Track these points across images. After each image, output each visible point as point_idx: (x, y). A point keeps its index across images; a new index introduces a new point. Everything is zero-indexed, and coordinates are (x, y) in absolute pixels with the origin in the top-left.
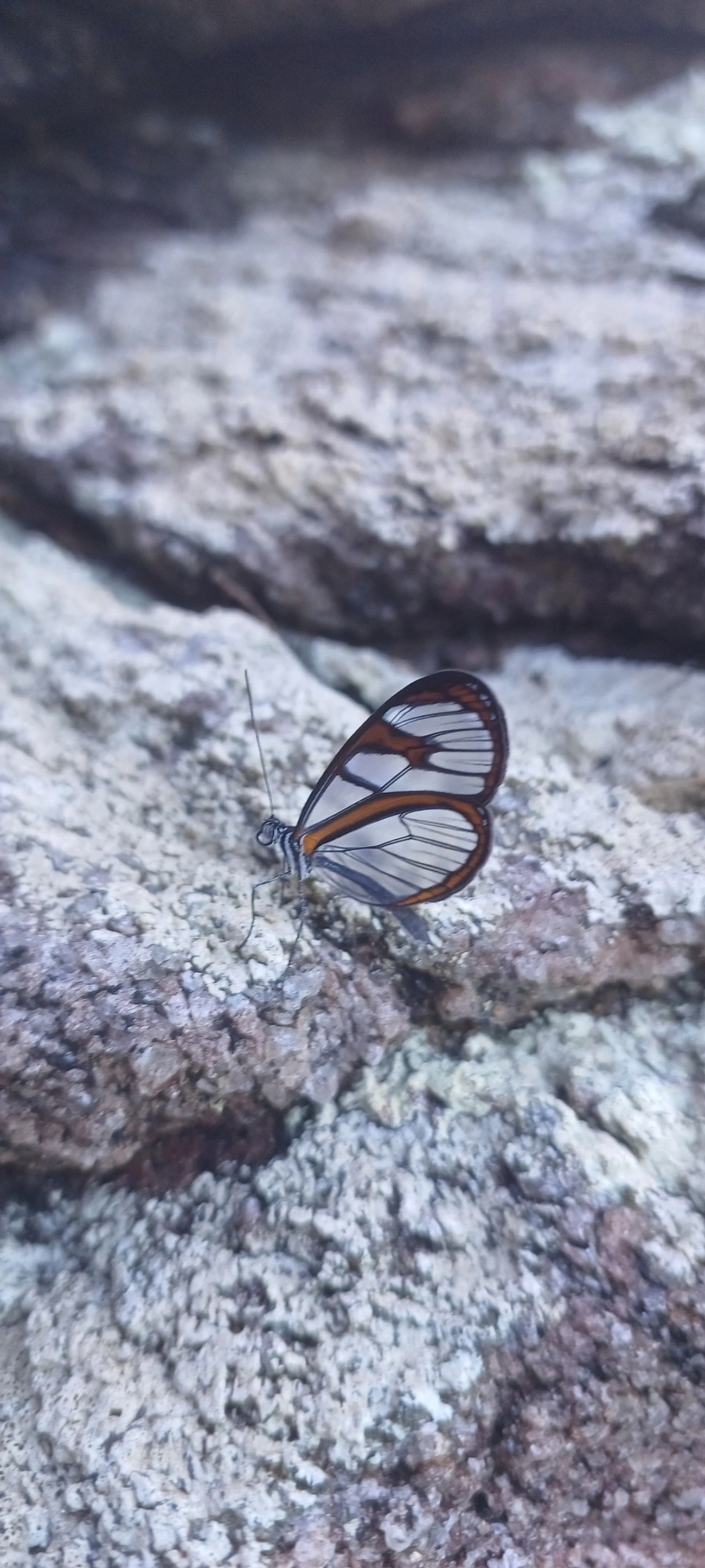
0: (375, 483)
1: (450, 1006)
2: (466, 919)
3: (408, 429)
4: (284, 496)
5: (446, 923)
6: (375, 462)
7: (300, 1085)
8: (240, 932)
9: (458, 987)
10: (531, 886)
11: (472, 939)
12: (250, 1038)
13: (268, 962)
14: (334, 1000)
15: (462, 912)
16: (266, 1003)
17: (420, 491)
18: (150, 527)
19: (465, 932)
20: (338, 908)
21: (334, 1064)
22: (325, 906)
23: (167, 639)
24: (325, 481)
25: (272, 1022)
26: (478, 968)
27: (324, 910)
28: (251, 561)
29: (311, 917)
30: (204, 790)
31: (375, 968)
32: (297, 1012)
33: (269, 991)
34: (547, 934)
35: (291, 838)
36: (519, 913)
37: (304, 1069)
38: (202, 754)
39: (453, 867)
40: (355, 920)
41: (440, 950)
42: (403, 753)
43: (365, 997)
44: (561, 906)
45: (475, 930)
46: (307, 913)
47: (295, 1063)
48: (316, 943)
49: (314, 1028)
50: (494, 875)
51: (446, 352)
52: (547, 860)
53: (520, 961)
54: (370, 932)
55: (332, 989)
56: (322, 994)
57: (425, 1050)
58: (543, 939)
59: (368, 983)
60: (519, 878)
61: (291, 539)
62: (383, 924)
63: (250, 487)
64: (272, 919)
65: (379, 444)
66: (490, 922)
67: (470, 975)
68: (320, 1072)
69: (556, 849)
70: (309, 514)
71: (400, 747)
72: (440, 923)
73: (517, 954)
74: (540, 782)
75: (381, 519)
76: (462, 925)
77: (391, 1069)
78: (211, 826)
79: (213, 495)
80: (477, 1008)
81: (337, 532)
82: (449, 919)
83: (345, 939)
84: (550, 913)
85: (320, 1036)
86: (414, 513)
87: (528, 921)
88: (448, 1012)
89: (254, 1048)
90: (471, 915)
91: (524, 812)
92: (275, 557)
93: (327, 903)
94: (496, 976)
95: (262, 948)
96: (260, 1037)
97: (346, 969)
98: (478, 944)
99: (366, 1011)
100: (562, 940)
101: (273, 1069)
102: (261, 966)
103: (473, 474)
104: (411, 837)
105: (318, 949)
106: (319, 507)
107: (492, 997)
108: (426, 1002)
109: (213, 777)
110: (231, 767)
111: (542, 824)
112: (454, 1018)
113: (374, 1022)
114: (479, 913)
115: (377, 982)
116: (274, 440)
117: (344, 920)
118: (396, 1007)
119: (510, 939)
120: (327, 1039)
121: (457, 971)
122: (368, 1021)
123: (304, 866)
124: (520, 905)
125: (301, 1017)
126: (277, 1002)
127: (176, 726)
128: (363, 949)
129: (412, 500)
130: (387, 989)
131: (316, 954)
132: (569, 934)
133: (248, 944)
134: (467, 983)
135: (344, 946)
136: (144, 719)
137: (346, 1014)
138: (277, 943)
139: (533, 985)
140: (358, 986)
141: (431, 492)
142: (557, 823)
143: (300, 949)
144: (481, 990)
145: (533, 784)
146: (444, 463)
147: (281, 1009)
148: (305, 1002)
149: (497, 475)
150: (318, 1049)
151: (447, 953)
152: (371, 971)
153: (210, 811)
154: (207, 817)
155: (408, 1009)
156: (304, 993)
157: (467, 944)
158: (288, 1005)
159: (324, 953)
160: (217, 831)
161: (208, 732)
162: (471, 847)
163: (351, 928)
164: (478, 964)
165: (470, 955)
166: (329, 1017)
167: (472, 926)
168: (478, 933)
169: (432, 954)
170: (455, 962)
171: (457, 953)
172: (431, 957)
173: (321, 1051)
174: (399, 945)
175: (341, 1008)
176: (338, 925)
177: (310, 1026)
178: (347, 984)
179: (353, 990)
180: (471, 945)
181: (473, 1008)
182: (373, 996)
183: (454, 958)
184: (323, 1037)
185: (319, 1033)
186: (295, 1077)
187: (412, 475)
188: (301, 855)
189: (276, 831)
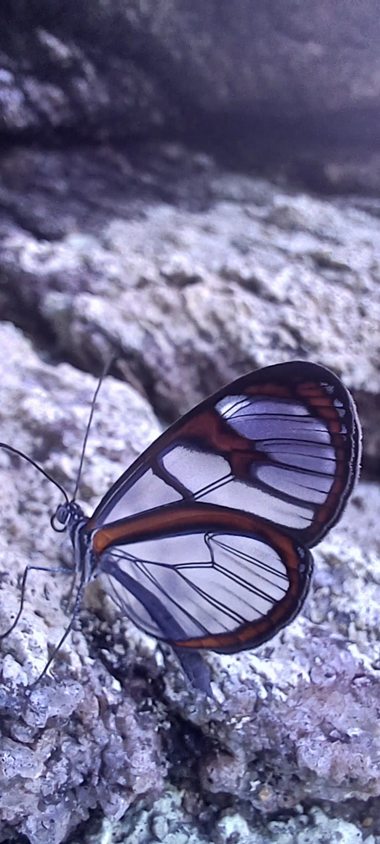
0: (261, 322)
1: (214, 775)
2: (257, 679)
3: (295, 294)
4: (191, 319)
5: (234, 678)
6: (266, 310)
7: (21, 821)
8: (8, 621)
9: (229, 754)
10: (334, 663)
11: (258, 704)
13: (26, 663)
14: (90, 730)
15: (254, 671)
16: (6, 708)
17: (295, 333)
18: (84, 321)
19: (253, 694)
20: (123, 630)
21: (69, 805)
22: (110, 626)
23: (63, 387)
24: (223, 312)
25: (8, 735)
26: (257, 739)
27: (109, 630)
28: (150, 360)
29: (93, 634)
30: (40, 494)
31: (146, 708)
32: (41, 731)
33: (14, 695)
34: (340, 722)
35: (81, 529)
36: (316, 688)
37: (31, 801)
38: (49, 464)
40: (138, 648)
41: (220, 706)
42: (229, 456)
43: (124, 737)
44: (362, 693)
45: (264, 694)
46: (91, 629)
47: (21, 792)
48: (89, 661)
49: (56, 755)
50: (296, 640)
51: (331, 273)
52: (352, 643)
53: (303, 743)
54: (149, 666)
55: (90, 717)
56: (76, 718)
57: (176, 816)
58: (335, 725)
59: (131, 720)
60: (323, 652)
61: (186, 350)
62: (165, 660)
63: (166, 309)
64: (52, 622)
65: (272, 299)
66: (281, 689)
67: (245, 745)
68: (49, 810)
69: (363, 635)
70: (204, 335)
71: (226, 447)
72: (228, 676)
73: (303, 734)
74: (360, 566)
75: (260, 346)
76: (252, 684)
77: (132, 830)
78: (33, 525)
79: (136, 308)
80: (242, 785)
81: (222, 351)
82: (239, 675)
83: (122, 666)
84: (348, 697)
85: (60, 767)
86: (288, 348)
87: (322, 700)
88: (211, 781)
90: (263, 676)
91: (337, 591)
92: (169, 361)
93: (115, 622)
94: (273, 753)
95: (25, 644)
97: (111, 699)
98: (264, 710)
99: (120, 753)
100: (354, 731)
102: (17, 665)
103: (338, 332)
104: (213, 565)
105: (89, 668)
106: (214, 331)
107: (262, 777)
108: (190, 764)
109: (52, 485)
110: (70, 480)
111: (354, 607)
112: (215, 790)
113: (126, 768)
114: (273, 678)
115: (143, 724)
116: (193, 280)
117: (126, 646)
118: (155, 757)
119: (299, 715)
120: (68, 774)
121: (233, 736)
122: (119, 765)
123: (88, 565)
124: (317, 680)
125: (45, 738)
126: (18, 710)
127: (39, 441)
128: (138, 683)
129: (287, 338)
130: (150, 734)
131: (85, 673)
132: (362, 728)
133: (10, 635)
134: (240, 753)
135: (117, 674)
136: (16, 431)
137: (97, 750)
138: (44, 646)
139: (310, 774)
140: (120, 722)
141: (305, 335)
142: (368, 610)
143: (69, 662)
144: (252, 765)
145: (352, 566)
146: (319, 321)
147: (22, 721)
148: (53, 721)
149: (360, 338)
150: (53, 783)
151: (226, 712)
152: (137, 711)
153: (38, 513)
154: (34, 518)
155: (168, 765)
156: (54, 710)
157: (251, 709)
158: (30, 718)
159: (94, 675)
160: (37, 531)
161: (63, 449)
162: (279, 596)
163: (131, 656)
164: (258, 734)
165: (252, 721)
166: (77, 748)
167: (263, 689)
168: (267, 699)
169: (210, 709)
170: (234, 725)
171: (237, 715)
172: (208, 712)
173: (57, 785)
174: (177, 690)
175: (94, 742)
176: (119, 648)
177: (52, 752)
178: (108, 717)
179: (112, 725)
180: (256, 710)
181: (238, 785)
182: (133, 738)
183: (234, 720)
184: (64, 770)
185: (59, 764)
186: (17, 809)
187: (292, 321)
188: (88, 551)
189: (69, 515)
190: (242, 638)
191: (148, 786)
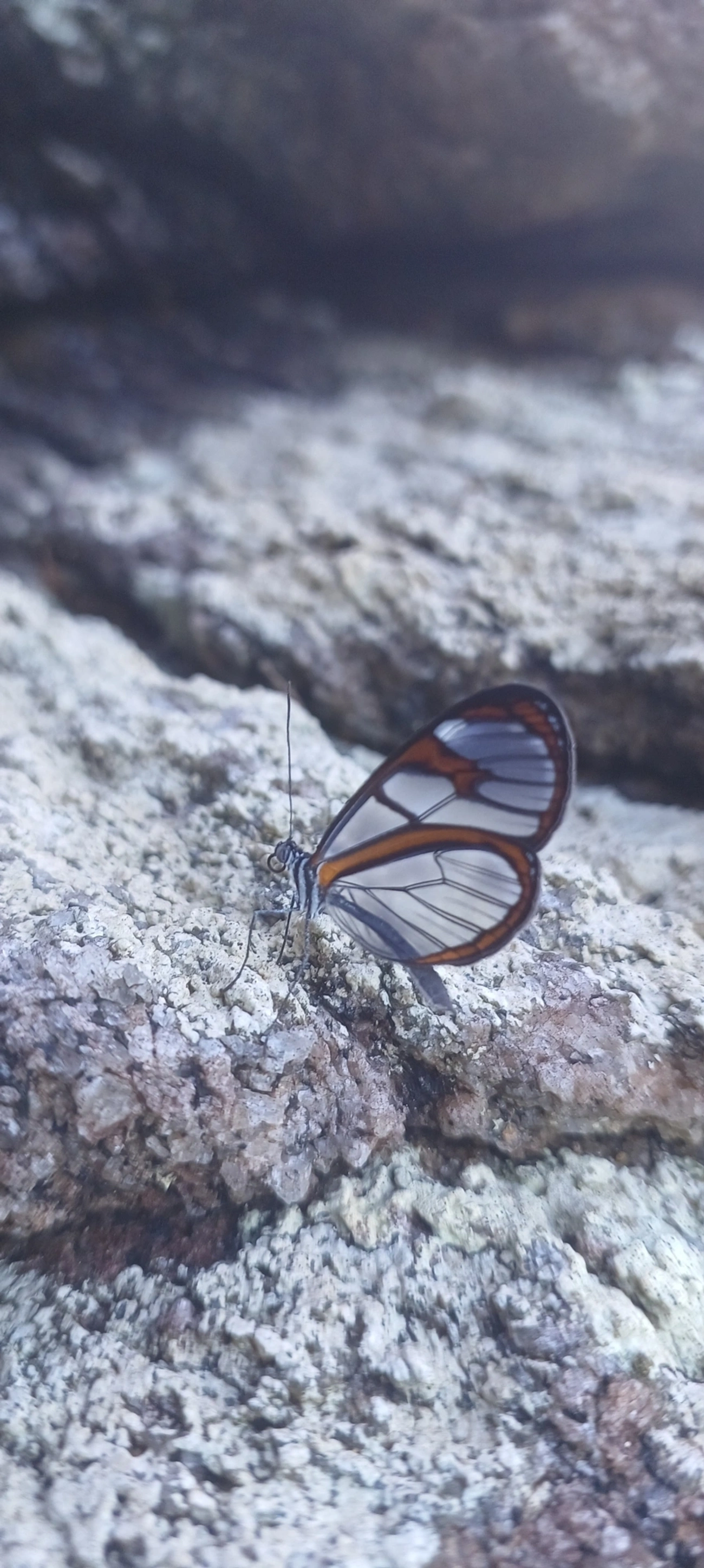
0: (442, 594)
1: (454, 1115)
2: (489, 1007)
3: (483, 550)
4: (348, 596)
5: (466, 1008)
6: (446, 577)
7: (267, 1171)
8: (229, 974)
9: (468, 1092)
10: (567, 985)
11: (493, 1032)
12: (220, 1096)
13: (255, 1012)
14: (323, 1077)
15: (485, 1000)
16: (244, 1057)
17: (488, 606)
18: (207, 611)
19: (487, 1022)
20: (343, 974)
21: (310, 1157)
22: (328, 971)
23: (202, 707)
24: (392, 584)
25: (247, 1085)
26: (496, 1069)
27: (327, 975)
28: (303, 656)
29: (310, 982)
30: (214, 842)
31: (375, 1052)
32: (279, 1077)
33: (251, 1043)
34: (581, 1044)
35: (306, 865)
36: (551, 1013)
37: (274, 1152)
38: (219, 806)
39: (487, 924)
40: (361, 989)
41: (454, 1037)
42: (451, 777)
43: (358, 1082)
44: (600, 1013)
45: (498, 1022)
46: (307, 977)
47: (266, 1141)
48: (311, 1008)
49: (294, 1103)
50: (525, 966)
51: (528, 505)
52: (586, 965)
53: (545, 1067)
54: (375, 1006)
55: (323, 1062)
56: (309, 1065)
57: (417, 1171)
58: (575, 1047)
59: (363, 1063)
60: (555, 975)
61: (348, 639)
62: (391, 999)
63: (315, 585)
65: (452, 560)
66: (514, 1015)
67: (483, 1077)
68: (292, 1161)
69: (598, 959)
70: (370, 617)
71: (448, 769)
72: (460, 1007)
73: (543, 1059)
74: (589, 885)
75: (444, 627)
76: (485, 1013)
77: (374, 1183)
78: (215, 879)
79: (276, 588)
80: (485, 1123)
81: (396, 638)
82: (470, 1006)
83: (346, 1010)
84: (586, 1018)
85: (299, 1116)
86: (479, 626)
87: (559, 1024)
88: (451, 1123)
89: (221, 1110)
90: (495, 1004)
91: (566, 914)
92: (328, 655)
93: (332, 966)
94: (513, 1082)
95: (251, 994)
96: (230, 1097)
97: (342, 1043)
98: (498, 1039)
99: (356, 1098)
100: (596, 1052)
101: (238, 1142)
102: (246, 1015)
103: (544, 598)
104: (444, 881)
105: (313, 1016)
106: (381, 610)
107: (504, 1114)
108: (427, 1109)
109: (227, 830)
110: (248, 823)
111: (586, 929)
112: (457, 1133)
113: (364, 1113)
114: (505, 1005)
115: (376, 1067)
116: (346, 544)
117: (349, 988)
118: (392, 1101)
119: (536, 1041)
120: (307, 1123)
121: (471, 1069)
122: (358, 1110)
123: (316, 900)
124: (552, 1004)
125: (282, 1087)
126: (256, 1057)
127: (196, 780)
128: (364, 1027)
129: (478, 613)
130: (385, 1078)
131: (310, 1020)
132: (603, 1048)
133: (234, 986)
134: (479, 1087)
135: (344, 1018)
136: (163, 770)
137: (333, 1098)
138: (269, 995)
139: (554, 1099)
140: (351, 1066)
141: (499, 607)
142: (602, 931)
143: (294, 1010)
144: (493, 1101)
145: (580, 885)
146: (517, 586)
147: (260, 1069)
148: (289, 1066)
149: (571, 603)
150: (294, 1132)
151: (462, 1043)
152: (368, 1056)
153: (217, 864)
154: (212, 870)
155: (405, 1109)
156: (290, 1055)
157: (487, 1036)
158: (269, 1065)
159: (320, 1021)
160: (221, 883)
161: (230, 786)
162: (512, 900)
163: (355, 998)
164: (497, 1063)
165: (488, 1051)
166: (314, 1097)
167: (496, 1016)
168: (501, 1026)
169: (444, 1041)
170: (471, 1055)
171: (473, 1045)
172: (443, 1045)
173: (297, 1135)
174: (407, 1027)
175: (328, 1089)
176: (341, 992)
177: (290, 1100)
178: (340, 1062)
179: (345, 1071)
180: (491, 1039)
181: (481, 1123)
182: (368, 1081)
183: (470, 1051)
184: (303, 1119)
185: (298, 1113)
186: (262, 1159)
187: (483, 590)
188: (315, 886)
189: (291, 855)
190: (480, 946)
191: (389, 1128)
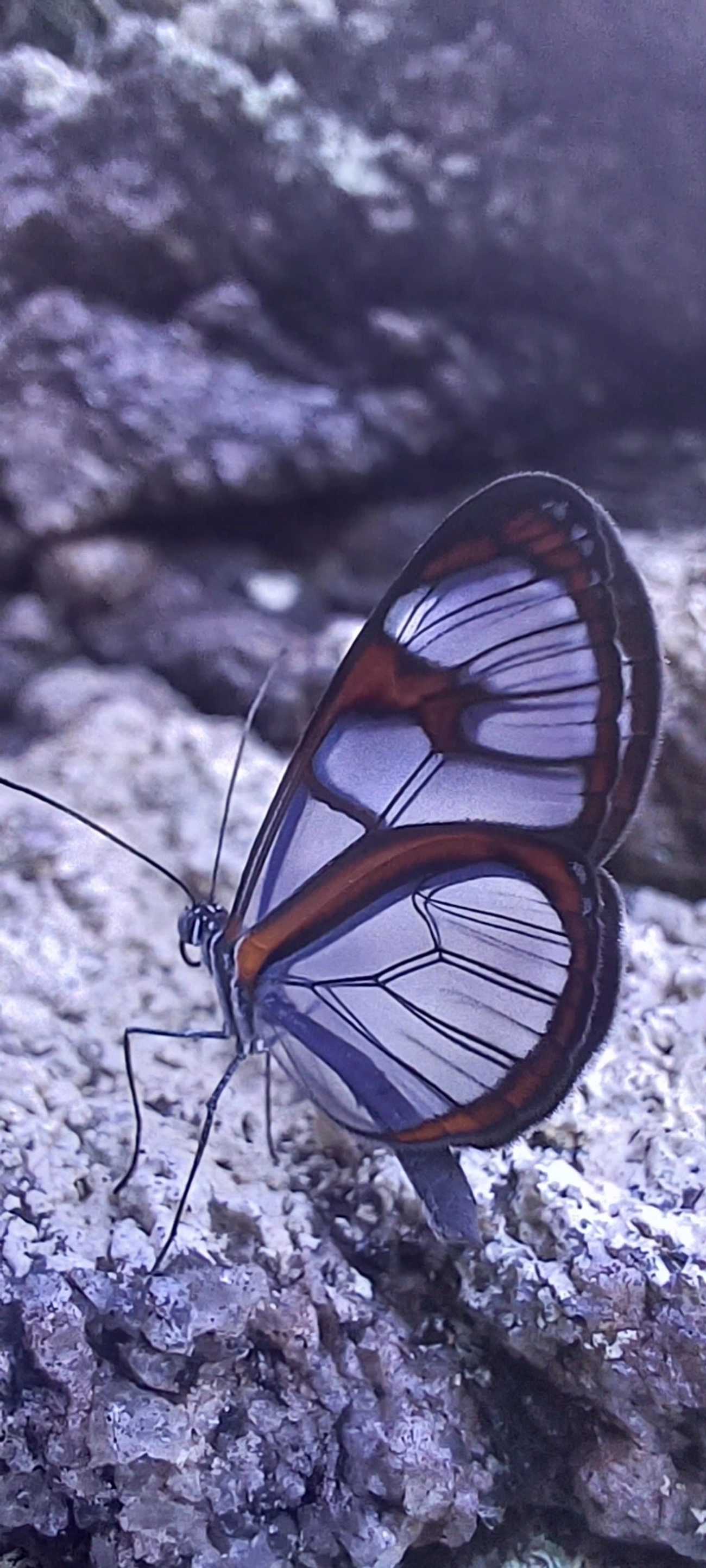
2: (649, 1248)
5: (595, 1247)
9: (618, 1432)
11: (650, 1297)
12: (60, 1389)
13: (154, 1230)
14: (307, 1377)
15: (644, 1230)
19: (634, 1274)
20: (373, 1175)
21: (279, 1544)
22: (354, 1175)
25: (125, 1373)
26: (662, 1384)
27: (352, 1180)
31: (431, 1337)
32: (190, 1364)
33: (123, 1286)
35: (217, 943)
41: (566, 1307)
43: (380, 1392)
45: (662, 1275)
46: (324, 1186)
48: (308, 1240)
49: (232, 1422)
54: (424, 1243)
55: (297, 1344)
59: (390, 1355)
64: (243, 1175)
67: (642, 1401)
68: (235, 1549)
72: (583, 1244)
76: (636, 1258)
80: (675, 1516)
82: (606, 1241)
83: (373, 1246)
88: (596, 1504)
89: (63, 1418)
90: (665, 1240)
93: (361, 1163)
95: (157, 1197)
96: (82, 1392)
97: (347, 1311)
98: (665, 1315)
99: (371, 1425)
101: (106, 1494)
102: (139, 1234)
104: (439, 954)
105: (306, 1254)
108: (552, 1469)
112: (613, 1529)
114: (688, 1244)
117: (378, 1205)
118: (451, 1439)
120: (268, 1469)
121: (610, 1380)
122: (368, 1450)
128: (410, 1282)
130: (443, 1390)
131: (298, 1263)
135: (363, 1263)
137: (327, 1421)
138: (199, 1203)
144: (686, 1464)
147: (144, 1341)
150: (235, 1485)
151: (578, 1319)
152: (414, 1342)
156: (204, 1318)
158: (162, 1335)
159: (313, 1265)
163: (390, 1223)
164: (662, 1372)
165: (644, 1341)
166: (281, 1415)
167: (660, 1263)
168: (668, 1285)
169: (544, 1316)
170: (602, 1347)
171: (604, 1326)
172: (541, 1323)
173: (244, 1494)
174: (481, 1287)
175: (317, 1402)
176: (365, 1212)
177: (222, 1416)
178: (343, 1350)
179: (353, 1366)
180: (649, 1315)
181: (661, 1514)
182: (395, 1393)
183: (598, 1338)
184: (253, 1458)
185: (240, 1443)
186: (163, 1537)
188: (233, 983)
189: (198, 923)
190: (514, 1098)
191: (435, 1499)
